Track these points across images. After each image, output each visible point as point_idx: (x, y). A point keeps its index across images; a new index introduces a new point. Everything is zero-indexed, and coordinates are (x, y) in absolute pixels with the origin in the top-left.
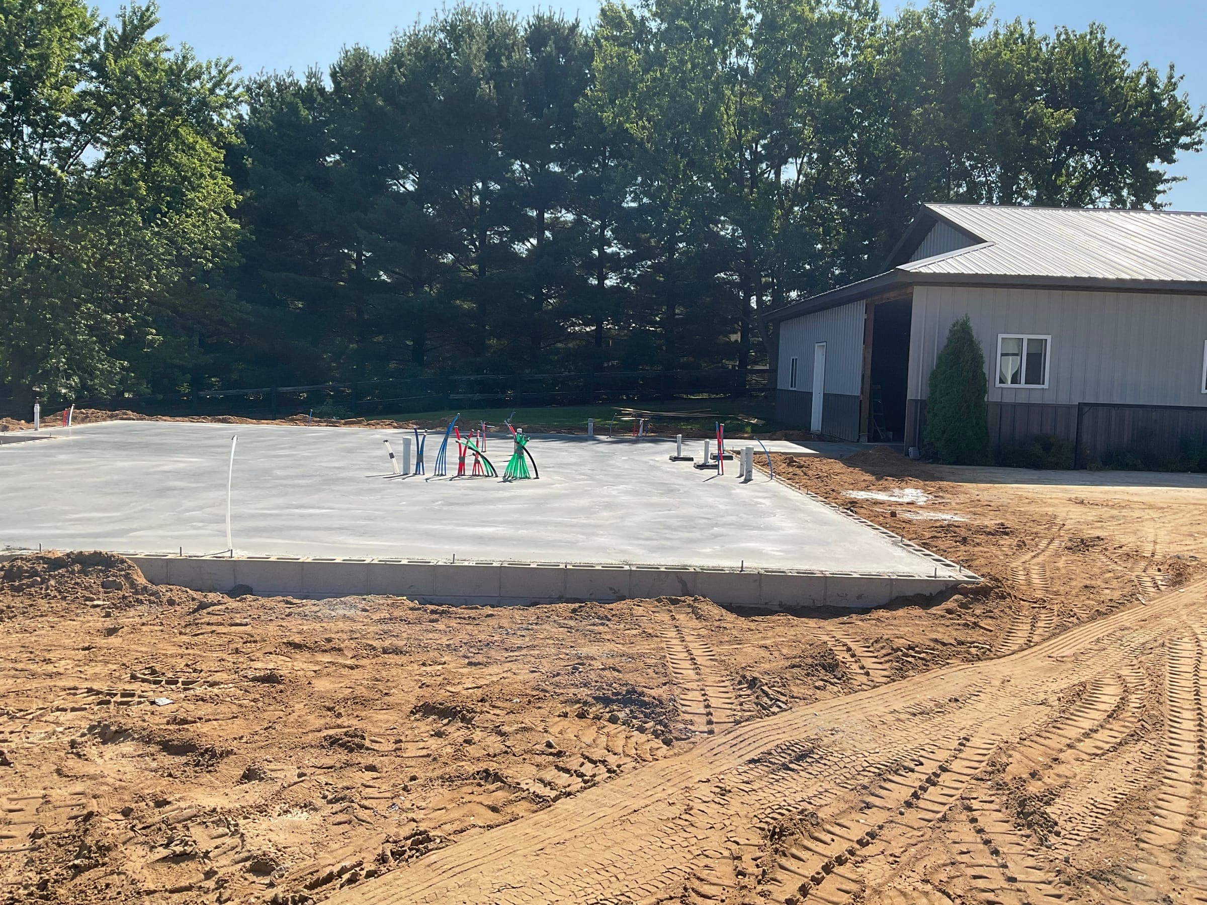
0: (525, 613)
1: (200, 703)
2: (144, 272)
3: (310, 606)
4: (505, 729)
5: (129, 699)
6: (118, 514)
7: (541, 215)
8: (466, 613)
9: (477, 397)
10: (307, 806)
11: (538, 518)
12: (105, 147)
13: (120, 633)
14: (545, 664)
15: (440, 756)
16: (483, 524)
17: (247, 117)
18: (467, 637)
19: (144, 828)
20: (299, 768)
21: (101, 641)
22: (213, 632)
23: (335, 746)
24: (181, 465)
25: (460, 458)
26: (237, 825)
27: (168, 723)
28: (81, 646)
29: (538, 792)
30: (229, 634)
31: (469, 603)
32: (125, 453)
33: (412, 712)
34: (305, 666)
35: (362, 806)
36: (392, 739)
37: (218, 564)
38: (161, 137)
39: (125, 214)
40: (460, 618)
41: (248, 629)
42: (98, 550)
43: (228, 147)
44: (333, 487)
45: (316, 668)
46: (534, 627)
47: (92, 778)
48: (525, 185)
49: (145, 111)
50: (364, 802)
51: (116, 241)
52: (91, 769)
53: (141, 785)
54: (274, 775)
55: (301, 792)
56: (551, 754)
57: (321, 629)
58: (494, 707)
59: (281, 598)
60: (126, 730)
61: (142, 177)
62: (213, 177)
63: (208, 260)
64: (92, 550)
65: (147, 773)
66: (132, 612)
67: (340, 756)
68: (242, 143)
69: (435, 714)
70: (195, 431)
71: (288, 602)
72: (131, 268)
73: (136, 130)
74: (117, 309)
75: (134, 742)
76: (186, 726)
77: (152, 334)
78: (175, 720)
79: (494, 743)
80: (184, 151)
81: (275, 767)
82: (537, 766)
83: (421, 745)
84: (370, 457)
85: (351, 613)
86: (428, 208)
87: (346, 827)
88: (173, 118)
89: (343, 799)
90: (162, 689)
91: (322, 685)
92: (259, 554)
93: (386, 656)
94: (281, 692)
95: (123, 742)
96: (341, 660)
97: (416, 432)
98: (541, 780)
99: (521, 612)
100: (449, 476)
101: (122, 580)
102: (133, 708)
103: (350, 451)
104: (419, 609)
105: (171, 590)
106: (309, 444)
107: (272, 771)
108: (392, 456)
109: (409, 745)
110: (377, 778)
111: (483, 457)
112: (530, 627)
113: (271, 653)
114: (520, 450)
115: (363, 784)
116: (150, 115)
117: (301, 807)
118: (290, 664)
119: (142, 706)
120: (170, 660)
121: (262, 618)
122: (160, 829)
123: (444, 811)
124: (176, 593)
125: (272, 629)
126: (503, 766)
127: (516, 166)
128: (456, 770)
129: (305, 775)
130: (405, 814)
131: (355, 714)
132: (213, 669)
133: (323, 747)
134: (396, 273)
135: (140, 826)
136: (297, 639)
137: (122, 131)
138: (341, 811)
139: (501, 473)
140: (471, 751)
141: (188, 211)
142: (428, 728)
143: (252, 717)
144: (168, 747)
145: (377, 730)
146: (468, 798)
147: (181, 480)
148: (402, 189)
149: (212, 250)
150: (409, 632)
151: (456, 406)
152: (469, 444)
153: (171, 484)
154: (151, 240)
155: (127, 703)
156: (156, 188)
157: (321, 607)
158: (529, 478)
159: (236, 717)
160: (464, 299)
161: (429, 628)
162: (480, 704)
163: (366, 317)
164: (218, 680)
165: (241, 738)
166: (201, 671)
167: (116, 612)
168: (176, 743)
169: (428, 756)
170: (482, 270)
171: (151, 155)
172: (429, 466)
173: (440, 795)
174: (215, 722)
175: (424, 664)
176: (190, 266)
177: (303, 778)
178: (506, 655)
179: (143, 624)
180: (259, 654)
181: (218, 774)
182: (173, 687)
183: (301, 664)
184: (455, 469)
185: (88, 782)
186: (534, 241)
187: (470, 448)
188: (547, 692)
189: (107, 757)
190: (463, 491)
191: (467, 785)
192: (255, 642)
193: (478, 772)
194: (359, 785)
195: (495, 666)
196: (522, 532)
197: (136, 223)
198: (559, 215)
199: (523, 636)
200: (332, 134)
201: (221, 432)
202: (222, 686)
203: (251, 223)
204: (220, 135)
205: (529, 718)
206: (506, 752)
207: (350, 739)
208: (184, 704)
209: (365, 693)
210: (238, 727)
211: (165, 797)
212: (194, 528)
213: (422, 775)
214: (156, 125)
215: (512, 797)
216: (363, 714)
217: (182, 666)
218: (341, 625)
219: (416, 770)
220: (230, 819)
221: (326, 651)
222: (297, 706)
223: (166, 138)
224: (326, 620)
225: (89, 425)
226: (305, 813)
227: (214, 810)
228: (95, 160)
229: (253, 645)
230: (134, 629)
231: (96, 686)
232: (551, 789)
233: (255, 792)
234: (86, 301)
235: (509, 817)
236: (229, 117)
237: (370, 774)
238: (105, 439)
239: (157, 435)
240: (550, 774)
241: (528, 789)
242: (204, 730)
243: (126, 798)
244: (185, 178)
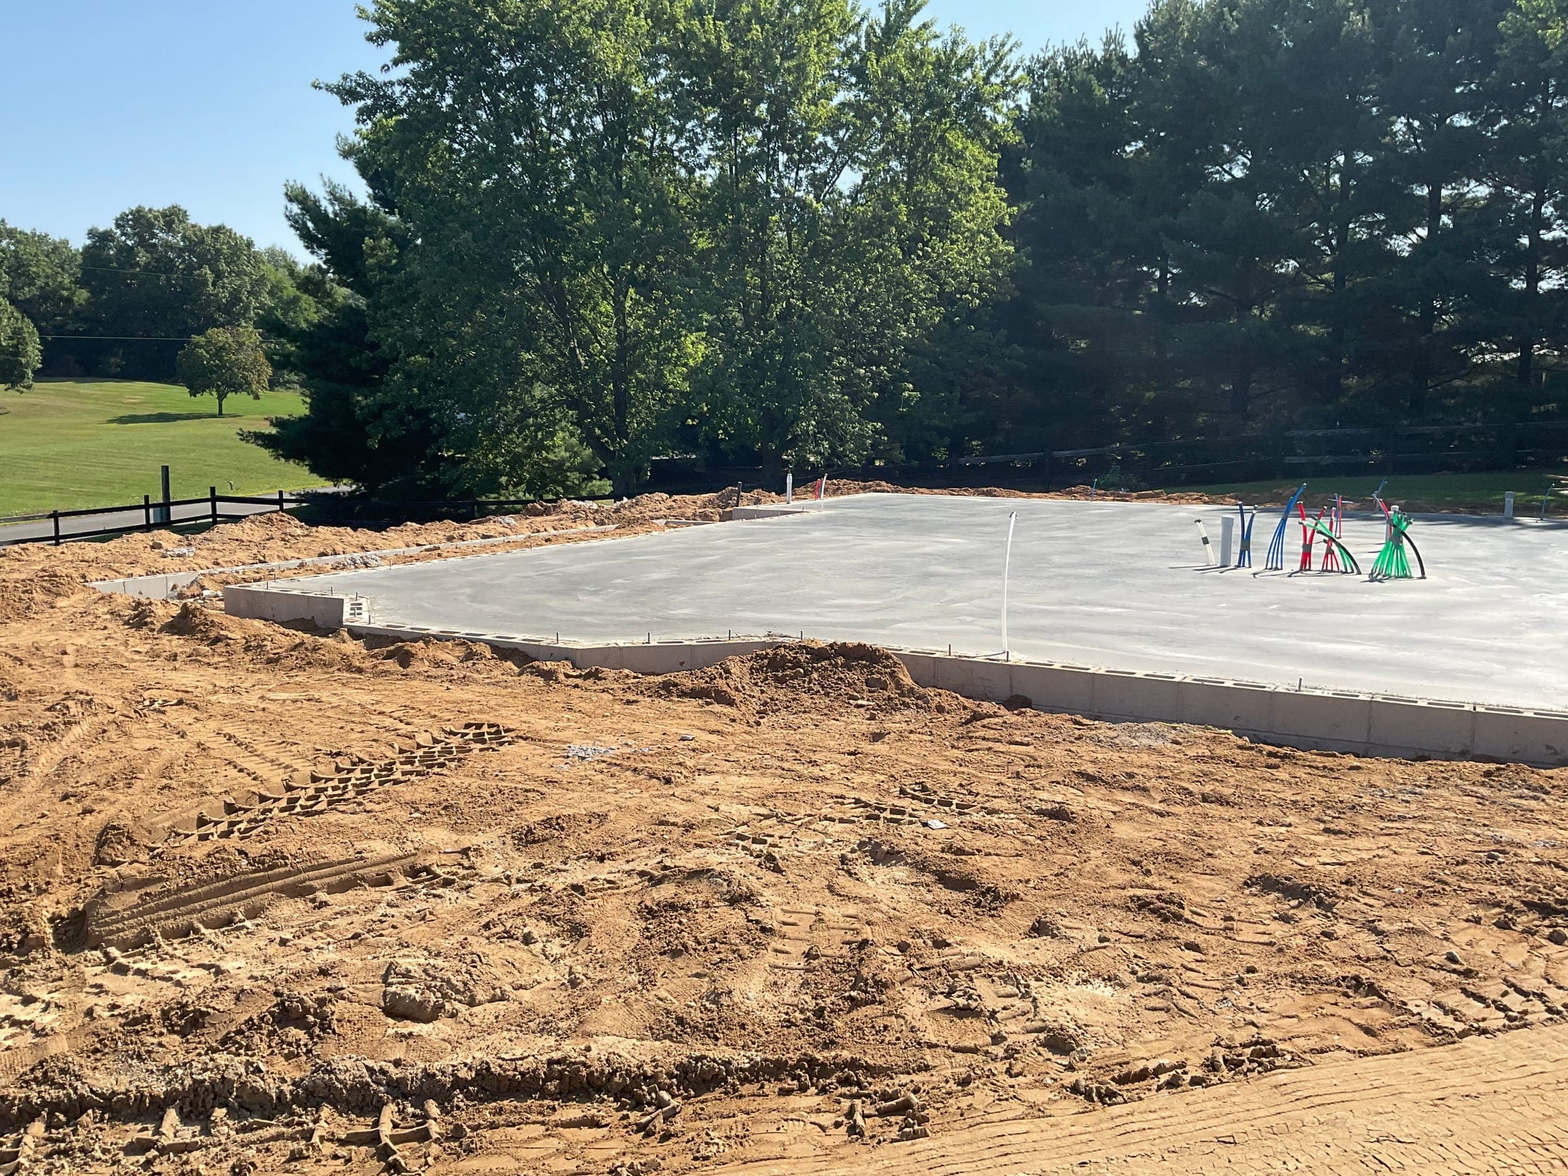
0: (1409, 770)
1: (978, 832)
2: (901, 316)
3: (1104, 729)
4: (1383, 926)
5: (899, 817)
6: (877, 602)
7: (1435, 194)
8: (1320, 761)
9: (1327, 459)
10: (1110, 979)
11: (1427, 636)
12: (863, 168)
13: (886, 740)
14: (1443, 845)
15: (1288, 947)
16: (1340, 639)
17: (1026, 108)
18: (1323, 794)
19: (922, 969)
20: (1100, 930)
21: (866, 747)
22: (989, 749)
23: (1145, 911)
24: (944, 547)
25: (1305, 545)
26: (1027, 986)
27: (943, 851)
28: (847, 749)
29: (1435, 1019)
30: (1009, 753)
31: (1322, 746)
32: (882, 531)
33: (1246, 883)
34: (1101, 804)
35: (1183, 993)
36: (1221, 915)
37: (991, 667)
38: (925, 148)
39: (883, 247)
40: (1310, 767)
41: (1030, 749)
42: (863, 642)
43: (1004, 149)
44: (1128, 580)
45: (1116, 809)
46: (1424, 790)
47: (865, 901)
48: (1412, 152)
49: (908, 117)
50: (1185, 988)
51: (873, 280)
52: (863, 892)
53: (917, 919)
54: (1069, 933)
55: (1103, 960)
56: (1454, 971)
57: (1120, 760)
58: (1365, 893)
59: (1068, 717)
60: (899, 852)
61: (903, 199)
62: (983, 189)
63: (973, 295)
64: (856, 642)
65: (922, 905)
66: (898, 717)
67: (1149, 925)
68: (1020, 142)
69: (1278, 890)
70: (956, 506)
71: (1076, 722)
72: (887, 312)
73: (898, 143)
74: (871, 361)
75: (907, 867)
76: (963, 857)
77: (908, 390)
78: (951, 848)
79: (1367, 943)
80: (950, 161)
81: (1070, 925)
82: (1433, 984)
83: (1261, 928)
84: (1173, 542)
85: (1158, 744)
86: (1264, 199)
87: (1163, 1016)
88: (939, 122)
89: (1158, 979)
90: (934, 810)
91: (1123, 831)
92: (1040, 659)
93: (1207, 805)
94: (1073, 832)
95: (895, 865)
96: (1146, 803)
97: (1241, 509)
98: (1439, 1005)
99: (1403, 767)
100: (1287, 570)
101: (886, 678)
102: (904, 827)
103: (1146, 533)
104: (1252, 749)
105: (940, 695)
106: (1092, 524)
107: (1067, 928)
108: (1205, 541)
109: (1243, 926)
110: (1202, 961)
111: (1339, 545)
112: (1418, 790)
113: (1058, 783)
114: (1397, 537)
115: (1182, 965)
116: (914, 121)
117: (1104, 980)
118: (1082, 800)
119: (913, 826)
120: (942, 776)
121: (1047, 738)
122: (940, 974)
123: (1295, 1020)
124: (946, 698)
125: (1059, 753)
126: (1380, 976)
127: (1400, 125)
128: (1312, 970)
129: (1108, 940)
130: (1240, 1014)
131: (1169, 874)
132: (990, 793)
133: (1129, 909)
134: (1212, 292)
135: (917, 966)
136: (1091, 769)
137: (882, 145)
138: (1155, 994)
139: (1366, 569)
140: (1332, 948)
141: (954, 236)
142: (1270, 908)
143: (1039, 858)
144: (944, 879)
145: (1198, 899)
146: (1329, 1009)
147: (943, 564)
148: (1227, 177)
149: (980, 282)
150: (1238, 777)
151: (1295, 473)
152: (1319, 527)
153: (933, 569)
154: (911, 275)
155: (897, 821)
156: (918, 212)
157: (1118, 732)
158: (1410, 577)
159: (1021, 856)
160: (1312, 323)
161: (1267, 775)
162: (1344, 887)
163: (1169, 355)
164: (997, 807)
165: (1028, 881)
166: (978, 794)
167: (881, 715)
168: (953, 875)
169: (1271, 944)
170: (1339, 280)
171: (911, 171)
172: (1259, 555)
173: (1287, 999)
174: (996, 858)
175: (1260, 823)
176: (955, 303)
177: (1106, 944)
178: (1382, 825)
179: (911, 732)
180: (1044, 782)
181: (1003, 921)
182: (947, 809)
183: (1095, 801)
184: (1296, 561)
185: (861, 905)
186: (1423, 232)
187: (1320, 532)
188: (1446, 884)
189: (878, 880)
190: (1307, 592)
191: (1329, 992)
192: (1039, 767)
193: (1344, 978)
194: (1178, 966)
195: (1364, 839)
196: (1400, 655)
197: (895, 255)
198: (1466, 189)
199: (1408, 802)
200: (1134, 114)
201: (986, 508)
202: (1002, 815)
203: (1026, 244)
204: (995, 135)
205: (1419, 917)
206: (1384, 958)
207: (1164, 905)
208: (960, 831)
209: (1182, 849)
210: (1021, 868)
211: (944, 937)
212: (962, 622)
213: (1263, 968)
214: (919, 133)
215: (1395, 1020)
216: (1180, 876)
217: (955, 785)
218: (1145, 758)
219: (1255, 959)
220: (1019, 977)
221: (1127, 789)
222: (1093, 853)
223: (931, 148)
224: (1126, 749)
225: (842, 498)
226: (1109, 988)
227: (1001, 963)
228: (851, 185)
229: (1037, 770)
230: (901, 737)
231: (864, 797)
232: (1456, 1020)
233: (1046, 952)
234: (839, 354)
235: (1391, 1046)
236: (1005, 110)
237: (1190, 955)
238: (860, 515)
239: (914, 510)
240: (1453, 999)
241: (1419, 1014)
242: (985, 865)
243: (902, 930)
244: (951, 195)
